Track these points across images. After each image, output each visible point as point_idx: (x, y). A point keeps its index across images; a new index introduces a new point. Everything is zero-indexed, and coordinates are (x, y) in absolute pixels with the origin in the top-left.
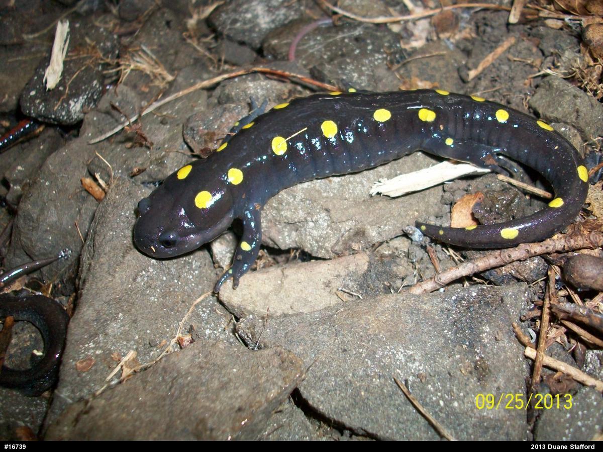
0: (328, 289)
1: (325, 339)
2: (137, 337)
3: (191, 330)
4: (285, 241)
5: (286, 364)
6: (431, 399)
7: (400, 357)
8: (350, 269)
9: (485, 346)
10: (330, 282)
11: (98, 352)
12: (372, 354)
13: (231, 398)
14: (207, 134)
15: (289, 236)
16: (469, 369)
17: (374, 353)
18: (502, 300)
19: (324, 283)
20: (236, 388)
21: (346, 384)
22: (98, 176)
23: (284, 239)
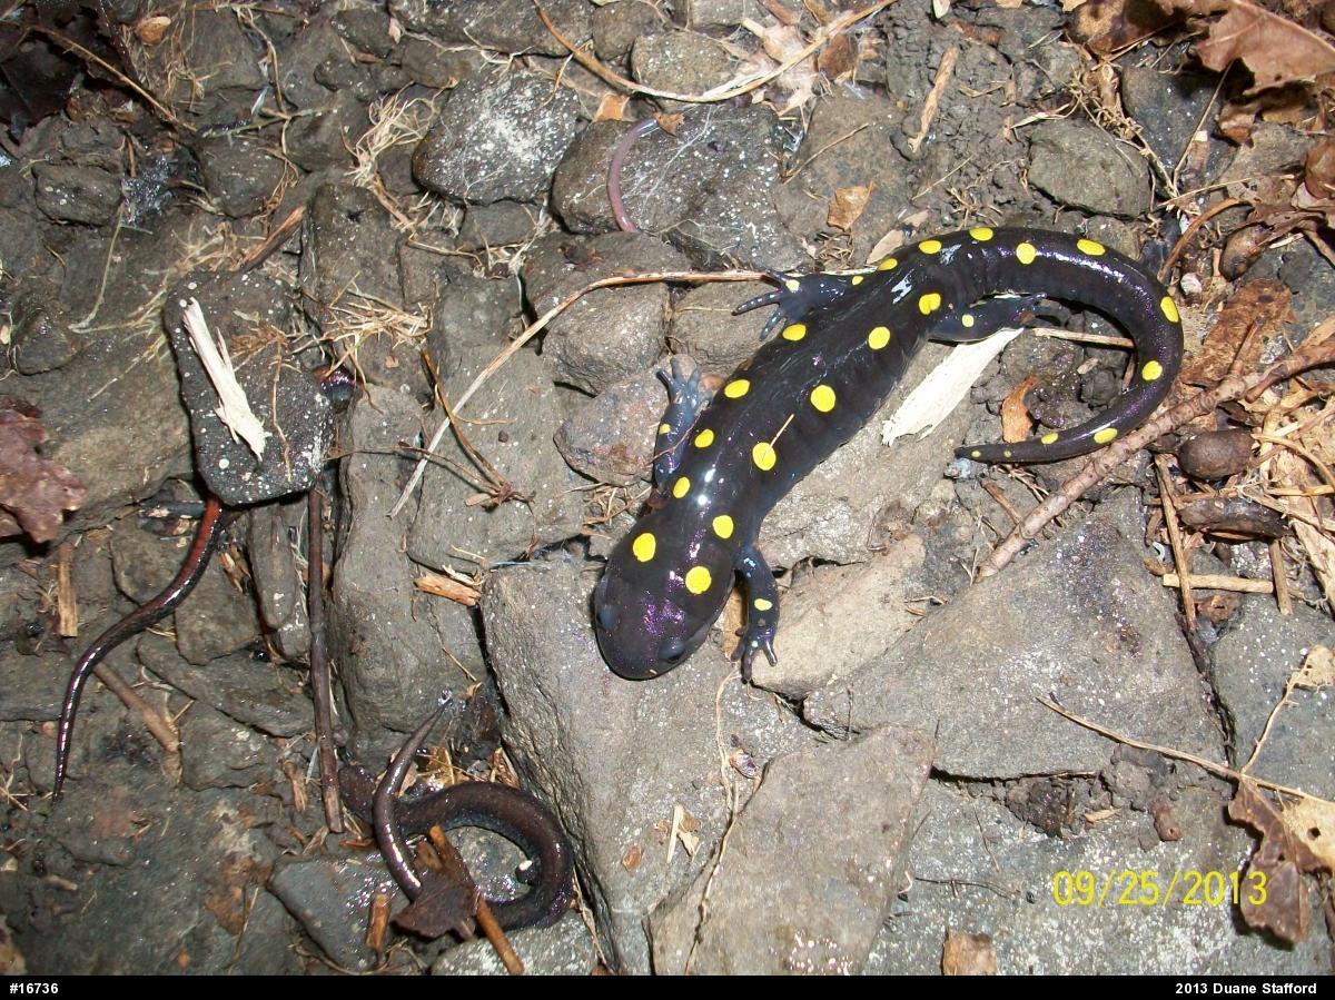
0: (888, 606)
1: (932, 685)
2: (671, 786)
3: (735, 742)
4: (790, 557)
5: (910, 746)
6: (1087, 702)
7: (1029, 665)
8: (906, 565)
9: (1122, 605)
10: (887, 595)
11: (637, 832)
12: (996, 679)
13: (866, 817)
14: (613, 451)
15: (794, 547)
16: (1116, 644)
17: (997, 674)
18: (1118, 532)
19: (880, 600)
20: (865, 802)
21: (983, 730)
22: (449, 570)
23: (787, 554)
